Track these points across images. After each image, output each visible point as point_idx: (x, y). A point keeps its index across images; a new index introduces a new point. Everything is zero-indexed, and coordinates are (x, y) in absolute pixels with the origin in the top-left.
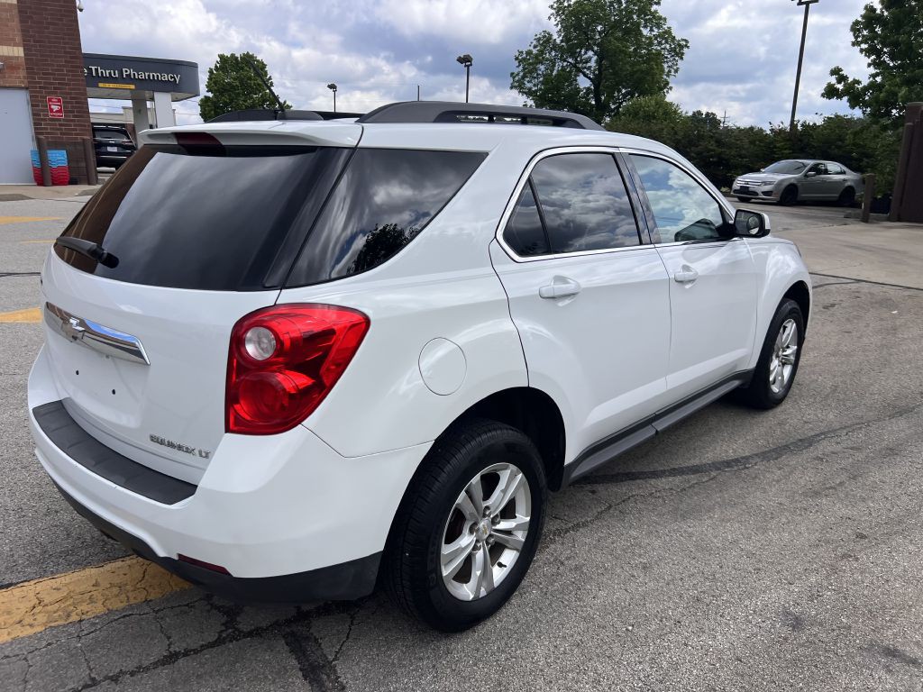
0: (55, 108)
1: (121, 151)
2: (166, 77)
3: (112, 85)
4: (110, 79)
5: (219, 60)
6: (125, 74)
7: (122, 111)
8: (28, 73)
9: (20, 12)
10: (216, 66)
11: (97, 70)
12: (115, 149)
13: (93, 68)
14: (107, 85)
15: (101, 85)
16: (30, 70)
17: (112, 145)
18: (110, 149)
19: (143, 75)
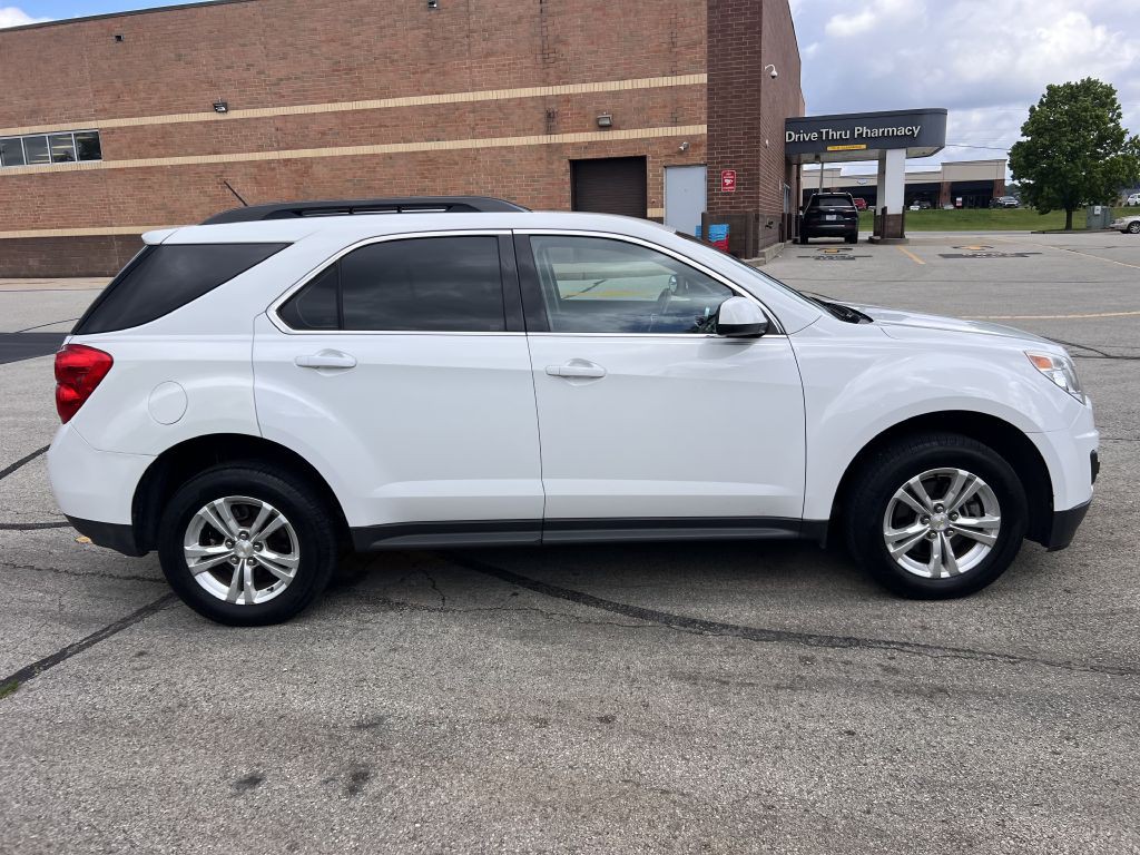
0: (728, 182)
1: (842, 219)
2: (903, 131)
3: (841, 148)
4: (841, 141)
5: (1046, 92)
6: (856, 133)
7: (940, 168)
8: (708, 149)
9: (708, 89)
10: (1041, 102)
11: (827, 133)
12: (834, 218)
13: (824, 131)
14: (836, 148)
15: (829, 149)
16: (710, 146)
17: (831, 213)
18: (828, 218)
19: (877, 132)
